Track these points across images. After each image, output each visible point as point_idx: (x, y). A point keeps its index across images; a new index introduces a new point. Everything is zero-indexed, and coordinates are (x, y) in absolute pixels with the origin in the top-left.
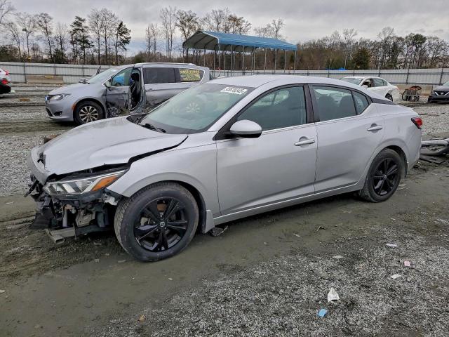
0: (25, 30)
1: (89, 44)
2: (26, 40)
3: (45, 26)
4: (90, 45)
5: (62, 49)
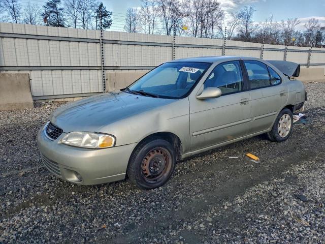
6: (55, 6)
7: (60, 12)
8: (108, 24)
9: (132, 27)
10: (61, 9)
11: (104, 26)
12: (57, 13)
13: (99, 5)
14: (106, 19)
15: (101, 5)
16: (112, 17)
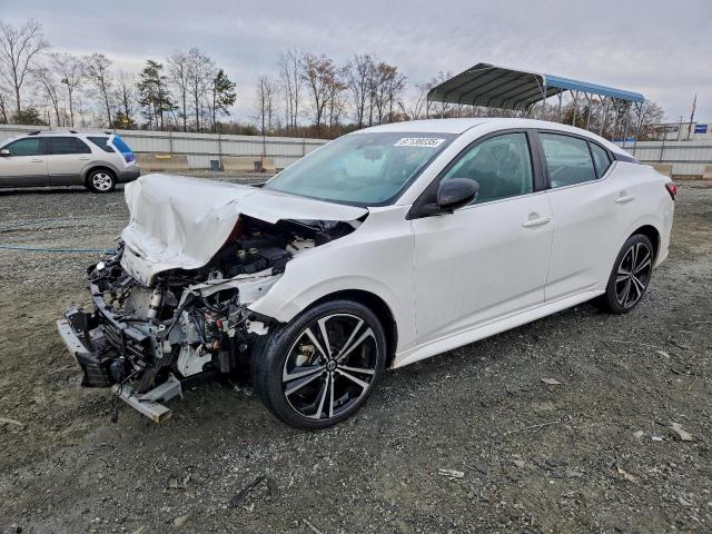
0: (66, 81)
1: (170, 105)
2: (68, 97)
3: (100, 75)
4: (171, 107)
5: (127, 112)
6: (155, 73)
7: (162, 81)
8: (230, 101)
9: (266, 104)
10: (163, 78)
11: (225, 103)
12: (158, 83)
13: (218, 71)
14: (227, 92)
15: (221, 73)
16: (236, 90)
